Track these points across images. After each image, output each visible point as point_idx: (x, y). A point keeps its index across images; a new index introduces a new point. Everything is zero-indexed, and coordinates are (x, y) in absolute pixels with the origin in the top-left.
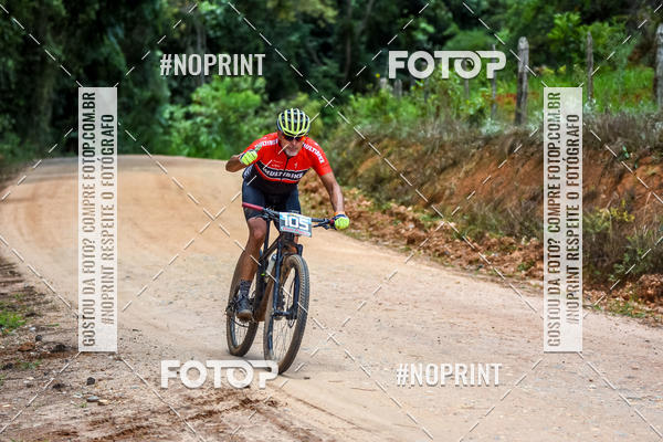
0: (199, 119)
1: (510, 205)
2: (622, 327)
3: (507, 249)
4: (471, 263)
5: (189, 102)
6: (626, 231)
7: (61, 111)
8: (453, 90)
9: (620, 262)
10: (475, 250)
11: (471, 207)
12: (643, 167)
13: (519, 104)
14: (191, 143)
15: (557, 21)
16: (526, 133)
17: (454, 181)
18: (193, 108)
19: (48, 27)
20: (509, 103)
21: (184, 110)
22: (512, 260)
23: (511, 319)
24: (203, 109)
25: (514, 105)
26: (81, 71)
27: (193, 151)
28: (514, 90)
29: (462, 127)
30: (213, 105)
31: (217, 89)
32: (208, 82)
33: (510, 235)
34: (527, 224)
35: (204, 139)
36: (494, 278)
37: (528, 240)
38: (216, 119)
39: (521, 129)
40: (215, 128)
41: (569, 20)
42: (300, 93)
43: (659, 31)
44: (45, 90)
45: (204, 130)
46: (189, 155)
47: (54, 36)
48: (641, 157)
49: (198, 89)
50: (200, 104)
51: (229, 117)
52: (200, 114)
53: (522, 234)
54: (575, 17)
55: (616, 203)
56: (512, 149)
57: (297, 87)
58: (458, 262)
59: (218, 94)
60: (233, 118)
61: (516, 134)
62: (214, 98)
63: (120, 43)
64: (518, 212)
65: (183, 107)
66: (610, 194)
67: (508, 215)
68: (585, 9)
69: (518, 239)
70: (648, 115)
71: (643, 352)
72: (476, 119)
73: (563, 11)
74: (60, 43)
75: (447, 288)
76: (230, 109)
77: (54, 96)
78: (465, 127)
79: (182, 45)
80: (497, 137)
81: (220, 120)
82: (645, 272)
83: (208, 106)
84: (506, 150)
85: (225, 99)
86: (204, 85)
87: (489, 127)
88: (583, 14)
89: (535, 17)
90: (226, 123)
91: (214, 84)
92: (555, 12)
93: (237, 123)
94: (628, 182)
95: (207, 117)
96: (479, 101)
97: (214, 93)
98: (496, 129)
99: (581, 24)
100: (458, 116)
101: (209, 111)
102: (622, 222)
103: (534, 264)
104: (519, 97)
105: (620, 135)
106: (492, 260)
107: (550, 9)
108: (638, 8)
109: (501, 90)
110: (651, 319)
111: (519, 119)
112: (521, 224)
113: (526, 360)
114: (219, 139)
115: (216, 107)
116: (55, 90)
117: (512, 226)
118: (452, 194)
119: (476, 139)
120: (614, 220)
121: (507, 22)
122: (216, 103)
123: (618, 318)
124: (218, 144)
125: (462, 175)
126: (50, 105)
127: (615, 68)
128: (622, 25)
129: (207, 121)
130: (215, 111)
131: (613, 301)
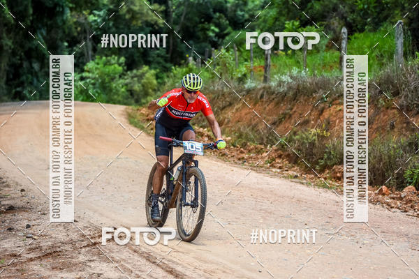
0: (88, 80)
1: (261, 127)
2: (323, 194)
3: (259, 152)
4: (239, 159)
5: (83, 71)
6: (325, 142)
7: (11, 76)
8: (229, 64)
9: (322, 159)
10: (242, 152)
11: (239, 128)
12: (334, 106)
13: (266, 72)
14: (84, 94)
15: (286, 26)
16: (270, 88)
17: (230, 114)
18: (85, 74)
19: (4, 30)
20: (260, 71)
21: (80, 75)
22: (262, 158)
23: (262, 190)
24: (90, 75)
25: (263, 72)
26: (22, 54)
27: (85, 98)
28: (263, 63)
29: (234, 84)
30: (96, 73)
31: (98, 64)
32: (93, 60)
33: (260, 144)
34: (270, 138)
35: (90, 92)
36: (253, 168)
37: (271, 146)
38: (98, 80)
39: (267, 85)
40: (97, 85)
41: (293, 25)
42: (144, 66)
43: (342, 31)
44: (3, 65)
45: (91, 86)
46: (83, 100)
47: (7, 35)
48: (333, 100)
49: (88, 64)
50: (89, 72)
51: (105, 79)
52: (89, 78)
53: (268, 143)
54: (297, 23)
55: (320, 126)
56: (262, 97)
57: (143, 62)
58: (232, 159)
59: (99, 66)
60: (107, 80)
61: (264, 88)
62: (97, 69)
63: (44, 38)
64: (266, 131)
65: (79, 74)
66: (316, 121)
67: (260, 133)
68: (302, 19)
69: (266, 146)
70: (337, 77)
71: (335, 208)
72: (242, 80)
73: (290, 20)
74: (10, 38)
75: (226, 173)
76: (106, 74)
77: (7, 68)
78: (236, 84)
79: (79, 39)
80: (254, 90)
81: (100, 81)
82: (336, 164)
83: (93, 73)
84: (259, 97)
85: (102, 69)
86: (91, 61)
87: (249, 84)
88: (301, 21)
89: (274, 23)
90: (103, 83)
91: (97, 61)
92: (286, 20)
93: (110, 82)
94: (326, 114)
95: (93, 79)
96: (244, 70)
97: (96, 66)
98: (253, 85)
99: (300, 27)
100: (232, 78)
101: (94, 76)
102: (323, 136)
103: (274, 160)
104: (266, 67)
105: (321, 88)
106: (251, 158)
107: (282, 19)
108: (331, 18)
109: (256, 64)
110: (339, 190)
111: (266, 80)
112: (267, 138)
113: (270, 213)
114: (99, 91)
115: (98, 74)
116: (8, 64)
117: (262, 139)
118: (229, 121)
119: (242, 91)
120: (318, 136)
121: (259, 25)
122: (97, 71)
123: (321, 190)
124: (99, 94)
125: (234, 111)
126: (5, 73)
127: (318, 52)
128: (322, 28)
129: (93, 81)
130: (97, 76)
131: (318, 180)
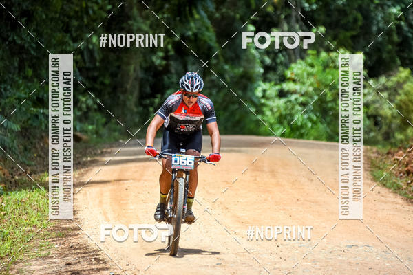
0: (293, 97)
5: (283, 79)
7: (148, 90)
14: (285, 123)
18: (287, 86)
21: (278, 87)
24: (297, 87)
26: (170, 47)
27: (287, 130)
30: (308, 82)
31: (312, 66)
32: (302, 58)
35: (298, 118)
38: (311, 97)
40: (311, 106)
42: (401, 69)
44: (132, 68)
45: (298, 108)
46: (283, 135)
49: (293, 65)
50: (294, 81)
51: (325, 95)
52: (295, 92)
57: (399, 62)
59: (314, 70)
60: (329, 96)
62: (309, 74)
63: (210, 17)
65: (276, 84)
77: (141, 74)
79: (275, 19)
81: (316, 98)
83: (303, 83)
85: (321, 76)
86: (299, 61)
90: (322, 100)
91: (309, 60)
95: (302, 95)
97: (310, 69)
101: (304, 89)
114: (314, 118)
115: (311, 85)
116: (141, 66)
122: (312, 80)
124: (314, 123)
126: (137, 85)
129: (301, 99)
130: (311, 89)
